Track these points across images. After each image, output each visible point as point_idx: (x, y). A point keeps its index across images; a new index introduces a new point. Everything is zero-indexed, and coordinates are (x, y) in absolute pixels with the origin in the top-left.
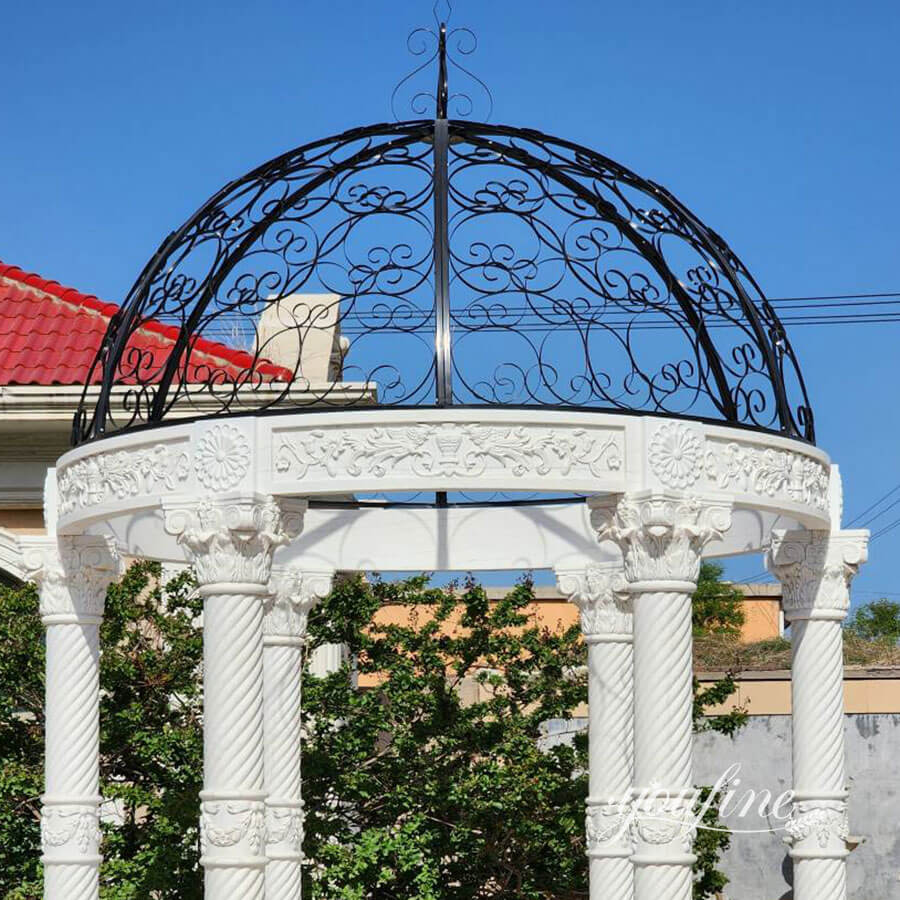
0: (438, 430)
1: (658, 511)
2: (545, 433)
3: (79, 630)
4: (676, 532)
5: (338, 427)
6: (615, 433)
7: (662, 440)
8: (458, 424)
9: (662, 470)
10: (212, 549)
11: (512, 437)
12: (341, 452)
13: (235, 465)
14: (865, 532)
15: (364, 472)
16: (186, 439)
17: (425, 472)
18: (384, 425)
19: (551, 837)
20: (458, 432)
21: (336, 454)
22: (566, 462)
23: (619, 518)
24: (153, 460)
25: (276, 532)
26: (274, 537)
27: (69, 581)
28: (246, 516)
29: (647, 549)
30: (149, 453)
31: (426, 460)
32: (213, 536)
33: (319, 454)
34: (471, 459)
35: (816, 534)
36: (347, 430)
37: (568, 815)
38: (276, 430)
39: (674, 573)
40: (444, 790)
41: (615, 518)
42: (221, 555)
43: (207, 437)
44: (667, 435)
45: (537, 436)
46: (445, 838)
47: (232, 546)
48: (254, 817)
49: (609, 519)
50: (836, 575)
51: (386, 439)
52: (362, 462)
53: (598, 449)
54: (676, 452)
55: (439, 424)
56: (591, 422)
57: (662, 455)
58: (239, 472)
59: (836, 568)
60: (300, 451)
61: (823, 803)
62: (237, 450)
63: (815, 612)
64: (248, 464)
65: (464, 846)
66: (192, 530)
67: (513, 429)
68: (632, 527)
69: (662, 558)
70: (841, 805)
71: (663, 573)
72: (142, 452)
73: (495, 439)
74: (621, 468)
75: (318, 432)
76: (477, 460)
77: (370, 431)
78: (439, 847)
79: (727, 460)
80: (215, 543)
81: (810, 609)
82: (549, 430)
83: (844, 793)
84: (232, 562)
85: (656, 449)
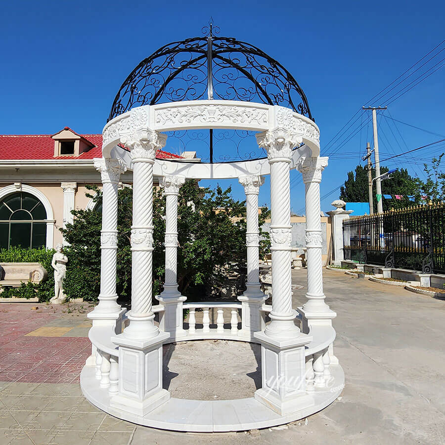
0: (208, 107)
1: (281, 134)
2: (243, 109)
3: (111, 185)
4: (285, 142)
5: (176, 107)
6: (265, 110)
7: (280, 113)
8: (215, 105)
9: (281, 122)
10: (135, 147)
11: (232, 110)
12: (177, 115)
13: (143, 121)
14: (328, 158)
15: (184, 121)
16: (129, 116)
17: (203, 121)
18: (190, 106)
19: (236, 242)
20: (215, 108)
21: (175, 116)
22: (250, 119)
23: (267, 139)
24: (121, 125)
25: (156, 143)
26: (155, 144)
27: (108, 171)
28: (145, 135)
29: (276, 148)
30: (120, 123)
31: (204, 117)
32: (135, 143)
33: (170, 116)
34: (219, 117)
35: (314, 158)
36: (179, 108)
37: (240, 237)
38: (156, 110)
39: (285, 155)
40: (212, 231)
41: (265, 139)
42: (138, 149)
43: (134, 113)
44: (282, 111)
45: (241, 110)
46: (213, 242)
47: (141, 146)
48: (148, 234)
49: (263, 140)
50: (319, 170)
51: (191, 110)
52: (183, 118)
53: (260, 115)
54: (285, 117)
55: (209, 105)
56: (258, 106)
57: (280, 118)
58: (144, 123)
59: (319, 168)
60: (164, 116)
61: (316, 233)
62: (143, 115)
63: (313, 180)
64: (147, 120)
65: (216, 244)
66: (129, 142)
67: (233, 107)
68: (271, 141)
69: (281, 151)
70: (320, 233)
71: (281, 156)
72: (118, 123)
73: (226, 111)
74: (267, 122)
75: (169, 109)
76: (221, 117)
77: (186, 108)
78: (211, 244)
79: (298, 124)
80: (136, 145)
81: (312, 179)
82: (244, 108)
83: (321, 230)
84: (141, 152)
85: (279, 116)
